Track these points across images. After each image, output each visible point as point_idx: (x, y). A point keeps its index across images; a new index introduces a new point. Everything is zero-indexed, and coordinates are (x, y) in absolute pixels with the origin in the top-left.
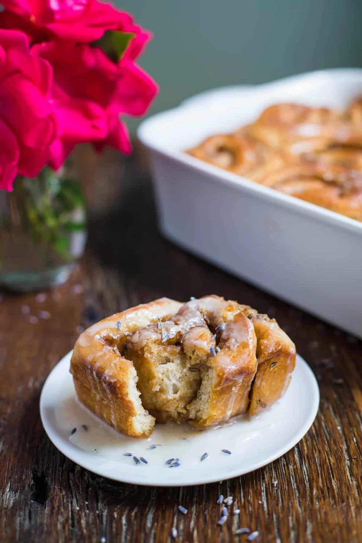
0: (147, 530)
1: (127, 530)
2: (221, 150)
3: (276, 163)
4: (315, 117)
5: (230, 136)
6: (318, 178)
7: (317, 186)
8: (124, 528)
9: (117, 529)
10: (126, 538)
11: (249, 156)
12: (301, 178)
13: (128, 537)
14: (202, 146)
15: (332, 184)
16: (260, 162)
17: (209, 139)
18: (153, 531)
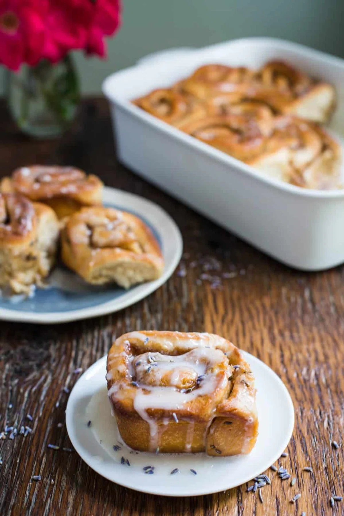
0: (40, 402)
1: (27, 401)
2: (162, 101)
3: (199, 114)
4: (234, 77)
5: (169, 90)
6: (227, 126)
7: (225, 132)
8: (25, 399)
9: (21, 400)
10: (25, 406)
11: (181, 107)
12: (215, 126)
13: (27, 406)
14: (148, 97)
15: (237, 132)
16: (189, 112)
17: (154, 92)
18: (44, 403)
